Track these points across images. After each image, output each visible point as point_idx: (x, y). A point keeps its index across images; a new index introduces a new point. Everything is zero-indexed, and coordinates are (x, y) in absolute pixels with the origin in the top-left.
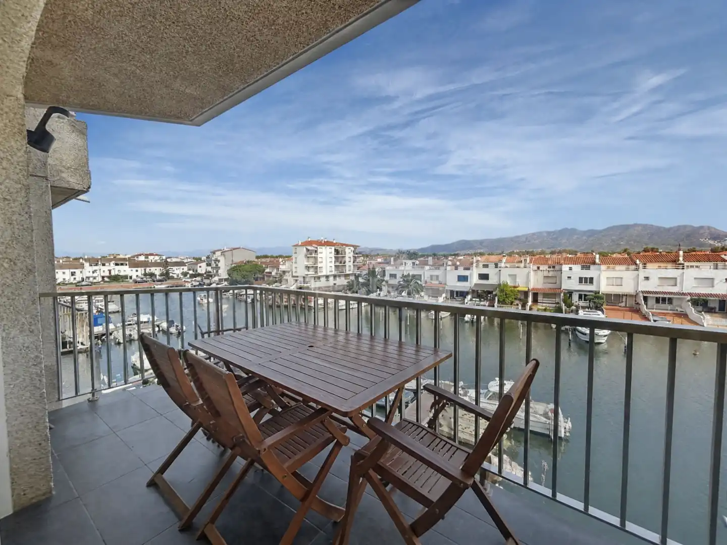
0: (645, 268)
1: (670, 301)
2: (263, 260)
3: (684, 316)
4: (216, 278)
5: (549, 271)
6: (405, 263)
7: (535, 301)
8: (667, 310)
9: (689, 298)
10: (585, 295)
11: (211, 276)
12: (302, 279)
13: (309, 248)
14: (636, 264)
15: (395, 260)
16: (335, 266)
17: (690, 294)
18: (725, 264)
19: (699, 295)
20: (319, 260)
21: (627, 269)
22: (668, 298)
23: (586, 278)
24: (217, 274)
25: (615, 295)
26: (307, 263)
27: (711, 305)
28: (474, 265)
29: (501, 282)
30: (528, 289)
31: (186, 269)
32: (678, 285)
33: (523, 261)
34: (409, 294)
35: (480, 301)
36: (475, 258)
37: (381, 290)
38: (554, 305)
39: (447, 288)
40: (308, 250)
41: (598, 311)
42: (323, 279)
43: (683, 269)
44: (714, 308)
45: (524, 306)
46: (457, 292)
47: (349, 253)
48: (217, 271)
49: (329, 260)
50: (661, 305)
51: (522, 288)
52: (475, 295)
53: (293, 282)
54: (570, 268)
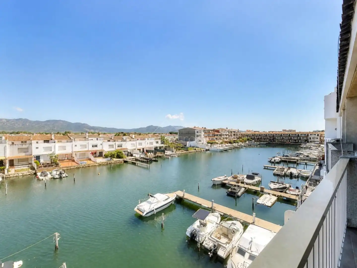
0: (75, 141)
3: (90, 160)
5: (22, 144)
7: (12, 165)
9: (91, 152)
14: (71, 139)
21: (67, 142)
25: (62, 154)
30: (5, 158)
32: (87, 147)
43: (88, 141)
44: (98, 155)
54: (37, 142)
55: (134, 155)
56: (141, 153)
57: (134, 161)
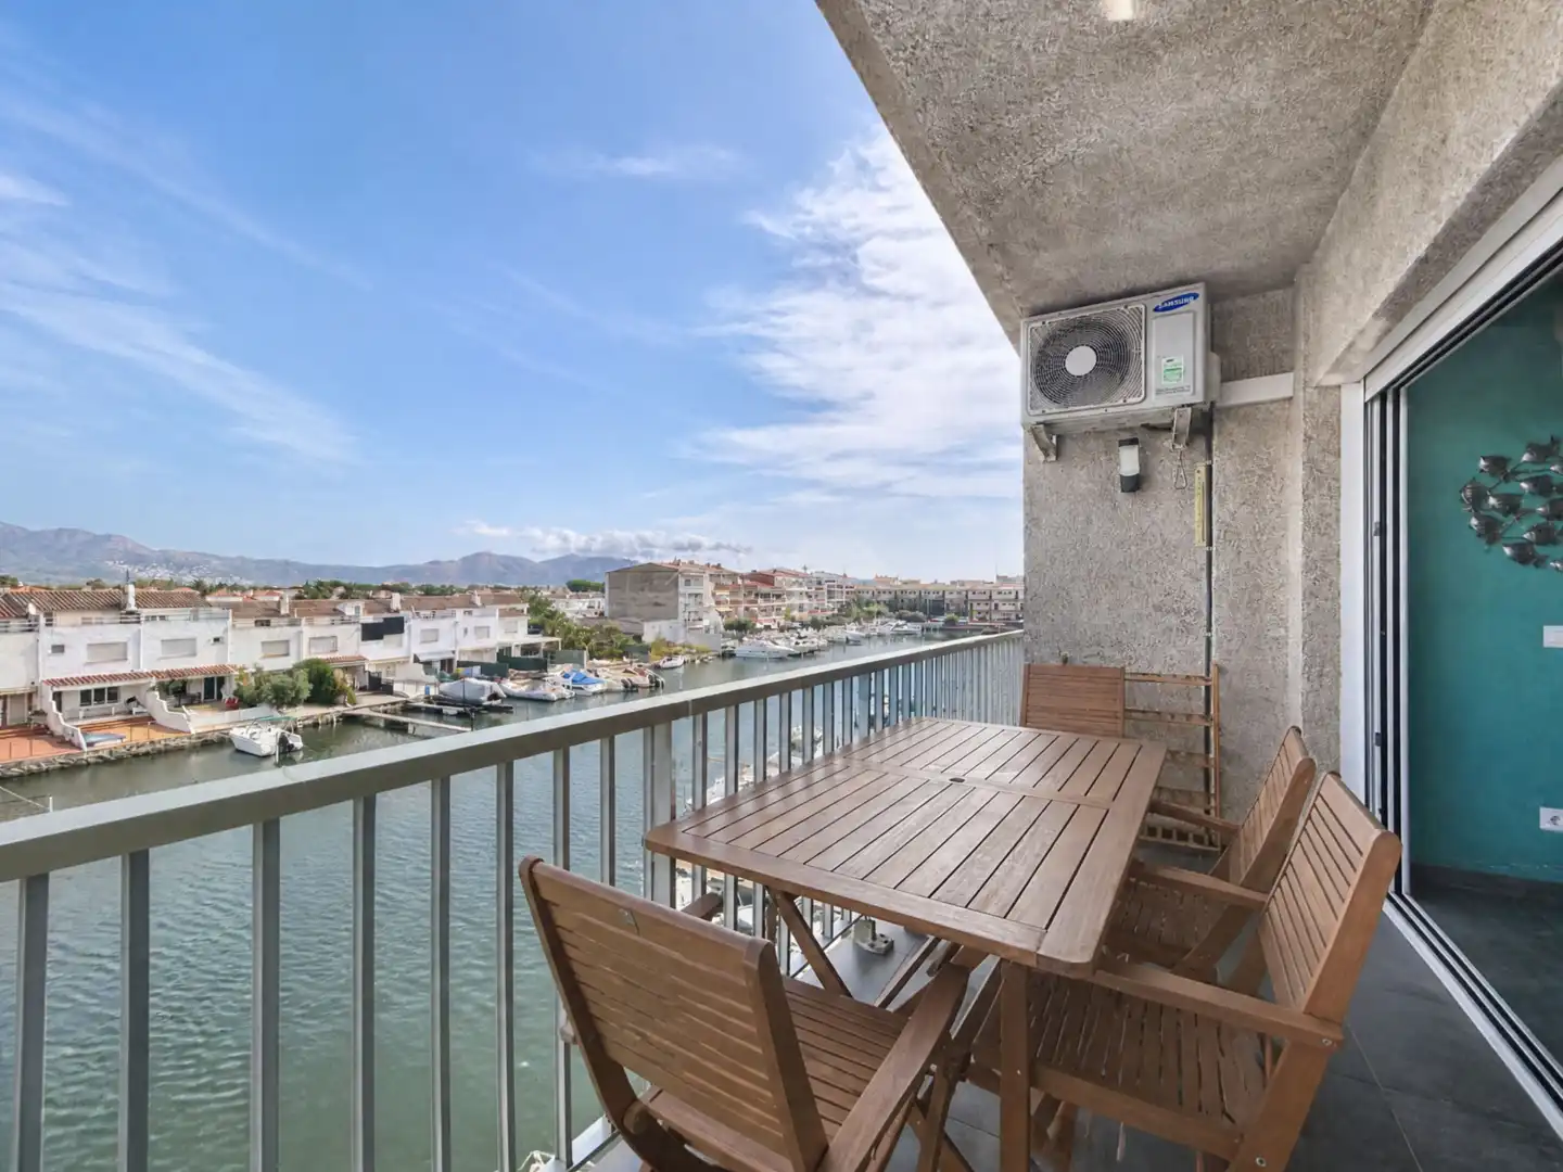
0: (49, 623)
1: (113, 695)
3: (147, 720)
8: (109, 715)
9: (154, 681)
14: (27, 616)
17: (157, 674)
18: (213, 612)
19: (172, 674)
21: (5, 630)
22: (109, 689)
27: (193, 690)
32: (130, 657)
43: (138, 622)
44: (199, 695)
50: (94, 707)
55: (397, 687)
56: (433, 678)
57: (395, 713)
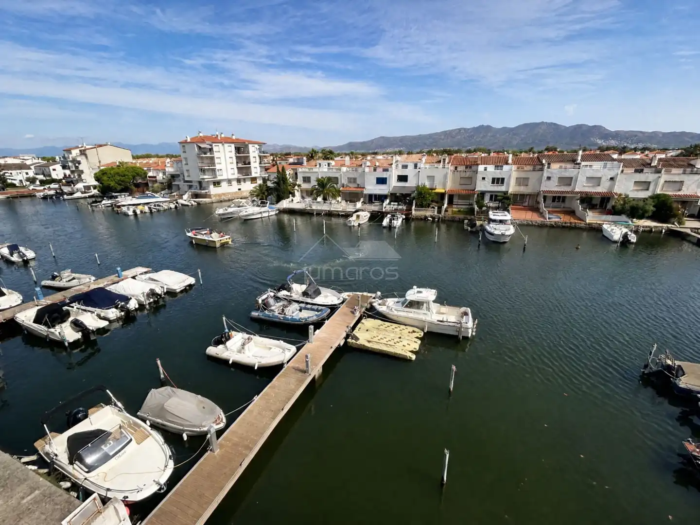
0: (549, 167)
1: (564, 199)
2: (145, 161)
3: (572, 213)
4: (80, 186)
5: (466, 172)
6: (320, 164)
7: (451, 202)
8: (560, 208)
9: (579, 196)
10: (496, 196)
11: (72, 182)
12: (197, 185)
13: (202, 146)
14: (542, 164)
15: (308, 161)
16: (238, 168)
17: (580, 193)
18: (613, 163)
19: (586, 193)
20: (217, 161)
21: (534, 170)
22: (563, 196)
23: (498, 179)
24: (80, 180)
25: (521, 195)
26: (200, 165)
27: (594, 202)
28: (394, 166)
29: (420, 184)
30: (446, 191)
31: (31, 174)
32: (572, 184)
33: (442, 160)
34: (325, 199)
35: (398, 205)
36: (394, 157)
37: (294, 196)
38: (467, 206)
39: (365, 192)
40: (200, 148)
41: (505, 212)
42: (224, 184)
43: (579, 168)
44: (596, 205)
45: (440, 209)
46: (375, 195)
47: (253, 152)
48: (80, 176)
49: (229, 160)
50: (556, 203)
51: (440, 190)
52: (393, 197)
53: (186, 188)
54: (485, 168)
